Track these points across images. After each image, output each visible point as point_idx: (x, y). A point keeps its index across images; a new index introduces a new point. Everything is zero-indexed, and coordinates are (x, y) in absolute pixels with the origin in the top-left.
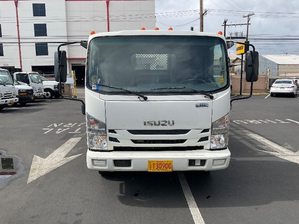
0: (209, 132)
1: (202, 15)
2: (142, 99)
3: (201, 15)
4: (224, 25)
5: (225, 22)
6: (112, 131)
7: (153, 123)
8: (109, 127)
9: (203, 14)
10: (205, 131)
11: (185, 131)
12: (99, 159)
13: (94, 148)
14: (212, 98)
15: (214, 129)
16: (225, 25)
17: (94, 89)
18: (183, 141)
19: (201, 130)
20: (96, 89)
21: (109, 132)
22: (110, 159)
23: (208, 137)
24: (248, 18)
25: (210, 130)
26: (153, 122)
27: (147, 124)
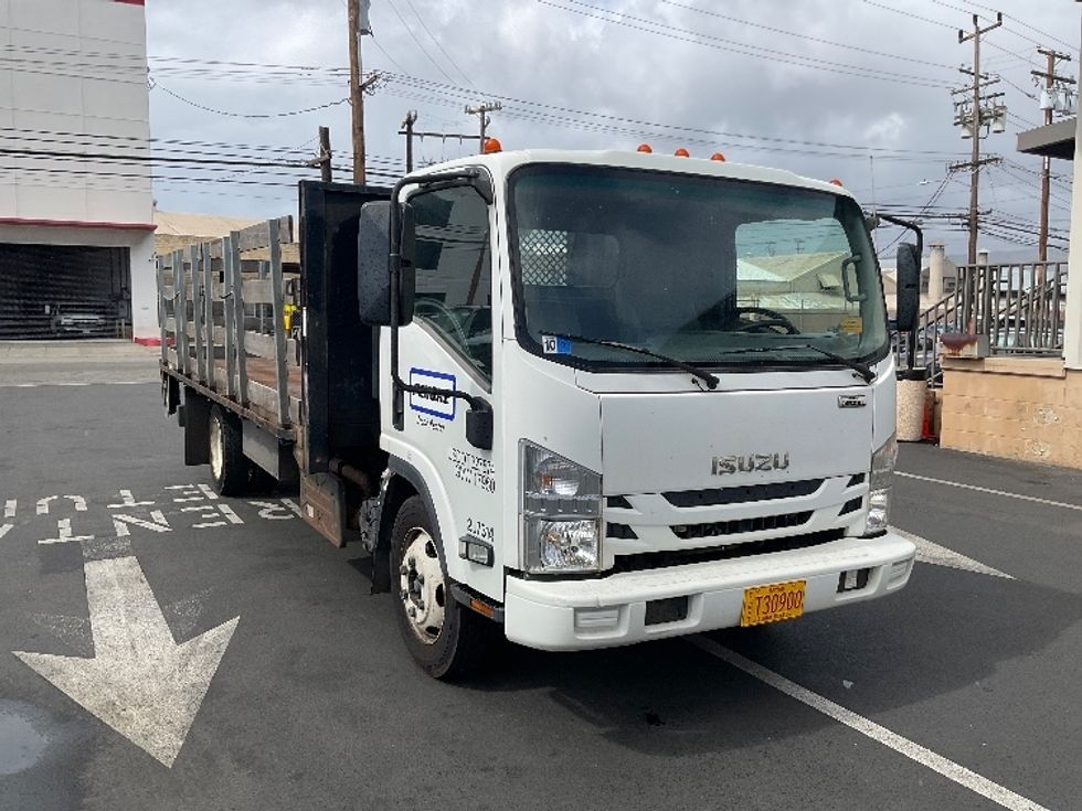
0: (866, 484)
1: (358, 91)
2: (703, 384)
3: (356, 88)
4: (405, 130)
5: (409, 122)
6: (618, 501)
7: (736, 465)
8: (611, 489)
9: (363, 87)
10: (856, 479)
11: (809, 486)
12: (602, 605)
13: (548, 569)
14: (870, 378)
15: (876, 472)
16: (409, 133)
17: (550, 352)
18: (803, 517)
19: (848, 479)
20: (555, 352)
21: (610, 505)
22: (637, 600)
23: (861, 498)
24: (483, 119)
25: (867, 477)
26: (735, 459)
27: (719, 469)
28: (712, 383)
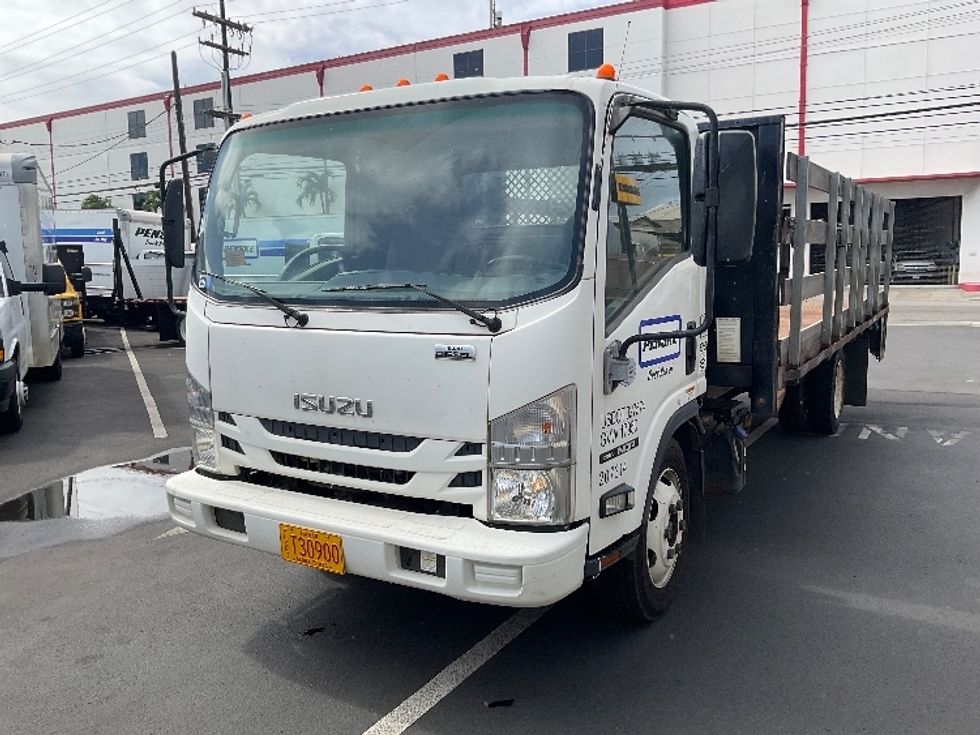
0: (483, 458)
6: (225, 417)
7: (317, 404)
8: (219, 404)
10: (470, 448)
11: (408, 443)
14: (495, 326)
15: (498, 444)
17: (202, 287)
18: (404, 477)
19: (457, 446)
21: (220, 419)
23: (481, 472)
25: (484, 448)
26: (315, 398)
27: (302, 404)
28: (303, 321)
